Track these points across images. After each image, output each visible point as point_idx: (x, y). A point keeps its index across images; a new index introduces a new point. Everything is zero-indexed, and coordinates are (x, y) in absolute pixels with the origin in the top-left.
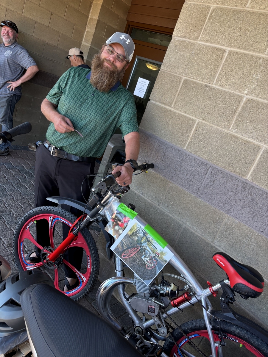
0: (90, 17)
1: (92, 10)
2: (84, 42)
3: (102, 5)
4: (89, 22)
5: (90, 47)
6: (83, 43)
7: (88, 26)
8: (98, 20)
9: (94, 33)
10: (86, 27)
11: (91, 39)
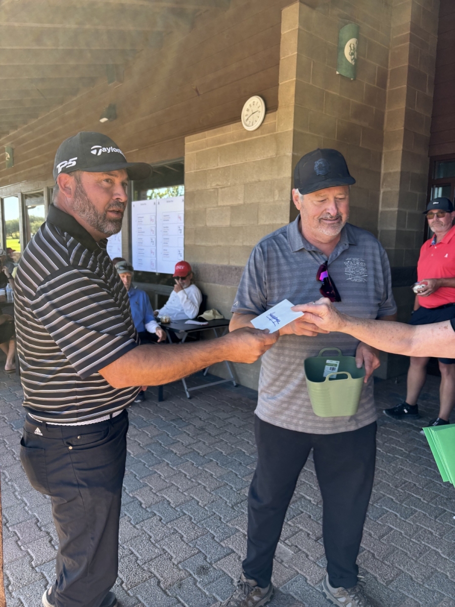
0: (383, 171)
1: (385, 163)
2: (382, 207)
3: (403, 151)
4: (384, 180)
5: (399, 211)
6: (380, 209)
7: (383, 184)
8: (402, 173)
9: (400, 191)
10: (381, 187)
11: (396, 200)
